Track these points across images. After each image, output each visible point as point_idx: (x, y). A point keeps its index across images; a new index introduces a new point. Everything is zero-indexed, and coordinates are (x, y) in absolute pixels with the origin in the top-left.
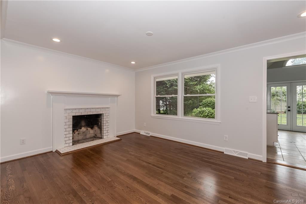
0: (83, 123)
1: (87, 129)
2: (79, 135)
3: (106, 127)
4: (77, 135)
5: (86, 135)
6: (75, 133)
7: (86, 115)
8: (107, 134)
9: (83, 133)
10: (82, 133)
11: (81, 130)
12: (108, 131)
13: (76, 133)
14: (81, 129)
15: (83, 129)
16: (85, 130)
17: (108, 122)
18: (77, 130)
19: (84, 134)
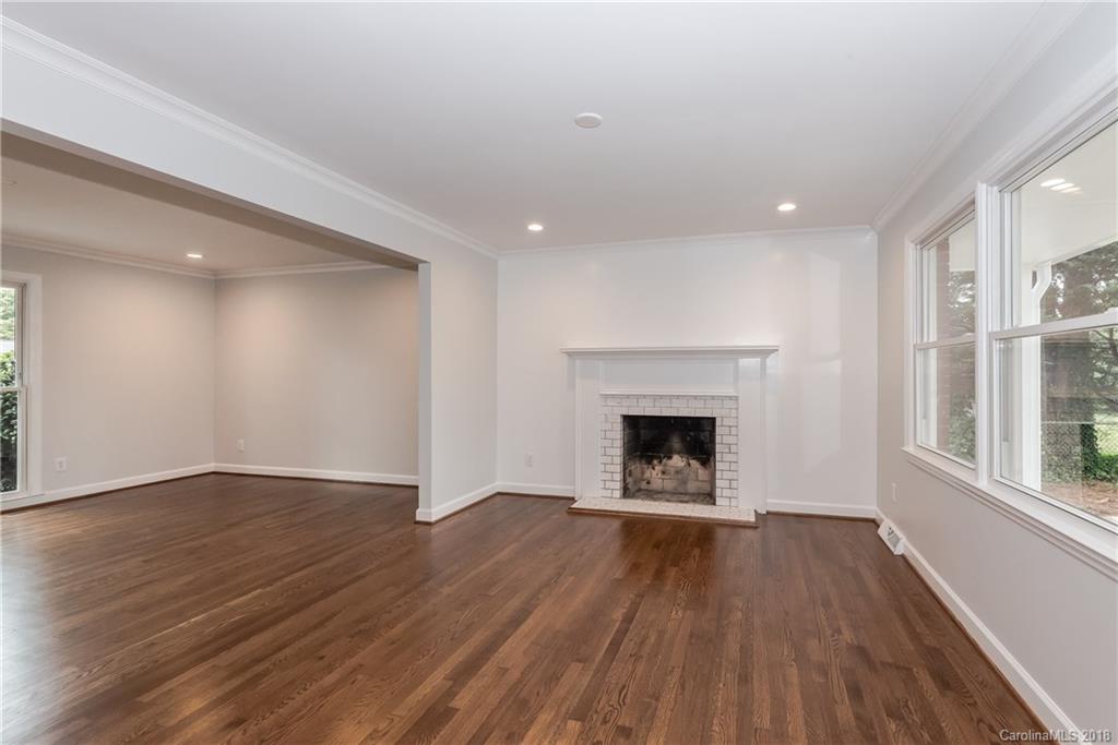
0: (676, 443)
1: (689, 465)
2: (665, 477)
3: (727, 465)
4: (660, 475)
5: (684, 482)
6: (654, 468)
7: (675, 417)
8: (729, 495)
9: (677, 472)
10: (673, 470)
11: (671, 462)
12: (734, 484)
13: (657, 468)
14: (670, 458)
15: (677, 461)
16: (683, 464)
17: (733, 449)
18: (661, 462)
19: (680, 477)
